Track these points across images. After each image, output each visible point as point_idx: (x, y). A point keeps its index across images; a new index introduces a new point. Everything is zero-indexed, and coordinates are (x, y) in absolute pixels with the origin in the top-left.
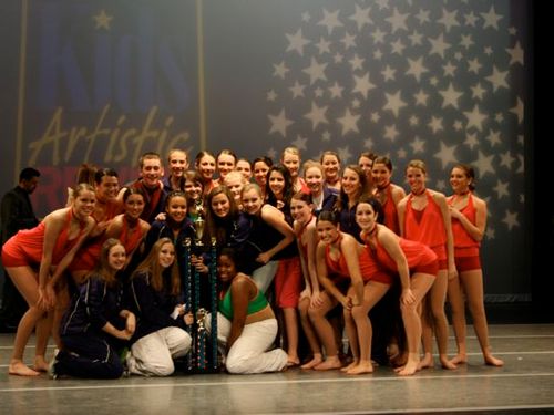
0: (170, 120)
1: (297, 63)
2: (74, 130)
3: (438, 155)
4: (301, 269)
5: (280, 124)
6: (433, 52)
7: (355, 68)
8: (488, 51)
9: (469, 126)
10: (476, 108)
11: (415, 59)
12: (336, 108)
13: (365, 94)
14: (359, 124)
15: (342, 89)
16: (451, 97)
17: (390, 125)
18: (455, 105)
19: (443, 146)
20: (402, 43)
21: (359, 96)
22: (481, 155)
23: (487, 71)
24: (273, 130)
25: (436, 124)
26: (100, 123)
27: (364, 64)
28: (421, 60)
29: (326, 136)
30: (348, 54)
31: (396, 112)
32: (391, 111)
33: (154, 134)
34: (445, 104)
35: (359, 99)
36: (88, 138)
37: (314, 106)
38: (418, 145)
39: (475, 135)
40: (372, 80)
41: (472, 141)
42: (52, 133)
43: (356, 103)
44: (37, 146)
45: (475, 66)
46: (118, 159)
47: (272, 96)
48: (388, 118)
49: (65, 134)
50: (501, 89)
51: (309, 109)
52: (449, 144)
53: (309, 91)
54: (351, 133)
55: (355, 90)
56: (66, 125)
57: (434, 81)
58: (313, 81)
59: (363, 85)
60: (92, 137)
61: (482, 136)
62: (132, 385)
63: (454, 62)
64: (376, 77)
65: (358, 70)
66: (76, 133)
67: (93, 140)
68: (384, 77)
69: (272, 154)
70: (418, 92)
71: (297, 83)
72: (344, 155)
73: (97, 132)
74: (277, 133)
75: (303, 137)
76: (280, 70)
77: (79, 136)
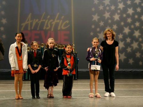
0: (63, 17)
2: (35, 20)
5: (96, 18)
12: (113, 13)
13: (122, 9)
14: (120, 18)
15: (115, 7)
17: (129, 18)
21: (120, 9)
24: (93, 20)
26: (42, 18)
29: (110, 21)
31: (131, 14)
32: (129, 14)
33: (58, 21)
35: (120, 10)
36: (38, 22)
37: (106, 12)
38: (137, 24)
42: (28, 21)
43: (119, 11)
44: (24, 24)
46: (48, 28)
47: (93, 9)
48: (128, 16)
49: (31, 21)
51: (105, 13)
53: (105, 8)
54: (117, 20)
55: (119, 7)
56: (32, 18)
58: (106, 4)
59: (121, 6)
60: (40, 22)
64: (125, 4)
65: (120, 1)
67: (40, 24)
68: (127, 3)
69: (93, 27)
70: (138, 8)
71: (101, 5)
72: (115, 27)
73: (41, 21)
74: (95, 20)
75: (103, 21)
76: (96, 1)
77: (36, 22)
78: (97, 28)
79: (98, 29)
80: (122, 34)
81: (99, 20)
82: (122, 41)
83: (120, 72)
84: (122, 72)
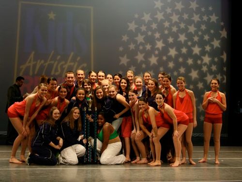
0: (79, 59)
1: (132, 35)
2: (39, 61)
3: (191, 74)
4: (132, 121)
5: (124, 60)
6: (189, 31)
7: (156, 37)
8: (212, 31)
9: (204, 62)
10: (207, 55)
11: (182, 34)
12: (148, 54)
13: (160, 48)
14: (158, 61)
15: (151, 46)
16: (196, 50)
17: (171, 62)
18: (198, 53)
19: (193, 70)
20: (177, 27)
21: (158, 49)
22: (208, 75)
23: (211, 40)
24: (121, 63)
25: (190, 61)
26: (49, 60)
27: (160, 36)
28: (184, 34)
29: (144, 66)
30: (154, 31)
31: (173, 56)
32: (171, 56)
33: (72, 64)
34: (194, 53)
36: (44, 65)
37: (139, 53)
38: (182, 70)
39: (206, 67)
40: (163, 43)
41: (205, 69)
42: (30, 62)
43: (157, 52)
44: (23, 67)
45: (206, 37)
46: (57, 74)
47: (121, 49)
48: (170, 58)
49: (35, 62)
50: (217, 47)
51: (137, 55)
52: (195, 70)
53: (137, 47)
54: (154, 65)
55: (157, 47)
56: (36, 58)
57: (189, 43)
58: (138, 44)
59: (160, 45)
60: (47, 64)
61: (209, 67)
62: (61, 168)
63: (198, 36)
64: (165, 42)
65: (157, 38)
66: (40, 62)
67: (46, 67)
68: (168, 41)
70: (182, 48)
71: (132, 44)
73: (48, 62)
74: (123, 64)
75: (134, 66)
76: (125, 38)
77: (40, 64)
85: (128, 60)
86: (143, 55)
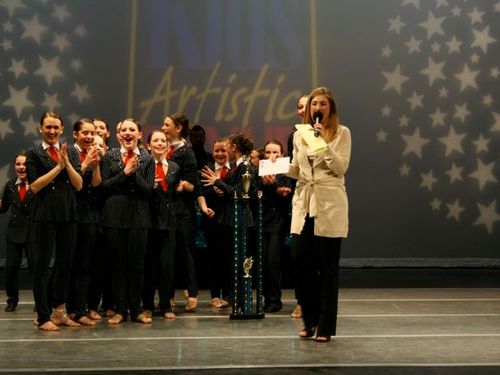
0: (281, 79)
1: (414, 18)
2: (185, 89)
5: (395, 80)
7: (473, 22)
12: (453, 64)
13: (484, 48)
14: (478, 79)
15: (460, 43)
21: (478, 50)
24: (387, 87)
26: (211, 81)
27: (483, 18)
29: (444, 93)
33: (266, 93)
35: (478, 54)
36: (198, 98)
37: (430, 60)
40: (492, 34)
42: (163, 92)
43: (475, 58)
44: (148, 105)
46: (229, 118)
47: (387, 52)
51: (426, 65)
53: (426, 46)
54: (469, 89)
55: (474, 44)
56: (177, 84)
58: (429, 36)
60: (203, 96)
65: (477, 24)
66: (188, 91)
67: (203, 102)
69: (386, 111)
71: (413, 39)
72: (462, 112)
73: (208, 91)
74: (392, 90)
75: (419, 94)
76: (396, 25)
77: (189, 95)
78: (401, 117)
79: (404, 121)
80: (486, 137)
81: (408, 89)
82: (486, 162)
83: (482, 268)
84: (488, 268)
85: (405, 79)
86: (441, 65)
